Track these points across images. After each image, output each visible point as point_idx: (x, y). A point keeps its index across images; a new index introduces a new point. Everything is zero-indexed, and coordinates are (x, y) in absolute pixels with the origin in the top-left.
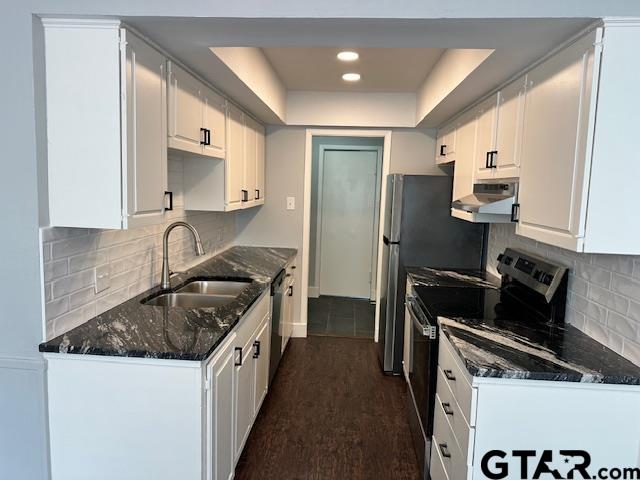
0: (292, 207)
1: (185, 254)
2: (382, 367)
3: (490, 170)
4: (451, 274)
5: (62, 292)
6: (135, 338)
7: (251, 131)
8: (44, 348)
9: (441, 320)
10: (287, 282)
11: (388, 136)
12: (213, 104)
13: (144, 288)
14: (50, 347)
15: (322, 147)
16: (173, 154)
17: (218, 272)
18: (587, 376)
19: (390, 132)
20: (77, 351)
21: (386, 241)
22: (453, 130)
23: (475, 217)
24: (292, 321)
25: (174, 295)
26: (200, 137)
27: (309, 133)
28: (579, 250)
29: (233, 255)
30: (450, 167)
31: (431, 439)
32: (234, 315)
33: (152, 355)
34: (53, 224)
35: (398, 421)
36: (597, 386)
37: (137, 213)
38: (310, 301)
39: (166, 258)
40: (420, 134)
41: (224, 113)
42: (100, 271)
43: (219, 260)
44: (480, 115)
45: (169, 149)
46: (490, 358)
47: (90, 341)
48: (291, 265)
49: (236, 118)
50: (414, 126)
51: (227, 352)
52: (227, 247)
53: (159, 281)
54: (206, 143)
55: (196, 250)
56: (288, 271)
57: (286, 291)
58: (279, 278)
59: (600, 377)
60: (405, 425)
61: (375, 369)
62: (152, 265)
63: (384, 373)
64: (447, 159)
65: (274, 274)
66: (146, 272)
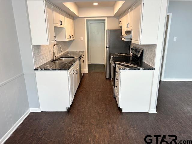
0: (82, 40)
1: (57, 52)
2: (106, 78)
3: (128, 28)
4: (121, 54)
5: (36, 59)
6: (53, 67)
7: (70, 19)
8: (35, 70)
9: (116, 62)
10: (82, 59)
11: (106, 19)
12: (62, 14)
13: (50, 59)
14: (36, 69)
15: (89, 22)
16: (55, 27)
17: (66, 56)
18: (141, 69)
19: (107, 18)
20: (42, 70)
21: (106, 47)
22: (122, 17)
23: (126, 40)
24: (84, 69)
25: (57, 61)
26: (60, 23)
27: (85, 19)
28: (140, 44)
29: (68, 53)
30: (121, 27)
31: (115, 87)
32: (72, 63)
33: (57, 70)
34: (33, 44)
35: (109, 87)
36: (143, 70)
37: (51, 41)
38: (88, 65)
39: (54, 53)
40: (115, 18)
41: (64, 16)
42: (42, 55)
43: (65, 54)
44: (126, 14)
45: (54, 26)
46: (123, 67)
47: (43, 68)
48: (83, 55)
49: (67, 17)
50: (113, 16)
51: (71, 71)
52: (66, 51)
53: (53, 58)
54: (61, 24)
55: (61, 50)
56: (82, 56)
57: (82, 61)
58: (80, 58)
59: (143, 68)
60: (111, 88)
61: (104, 78)
62: (51, 54)
63: (107, 79)
64: (121, 25)
65: (79, 56)
66: (50, 56)
